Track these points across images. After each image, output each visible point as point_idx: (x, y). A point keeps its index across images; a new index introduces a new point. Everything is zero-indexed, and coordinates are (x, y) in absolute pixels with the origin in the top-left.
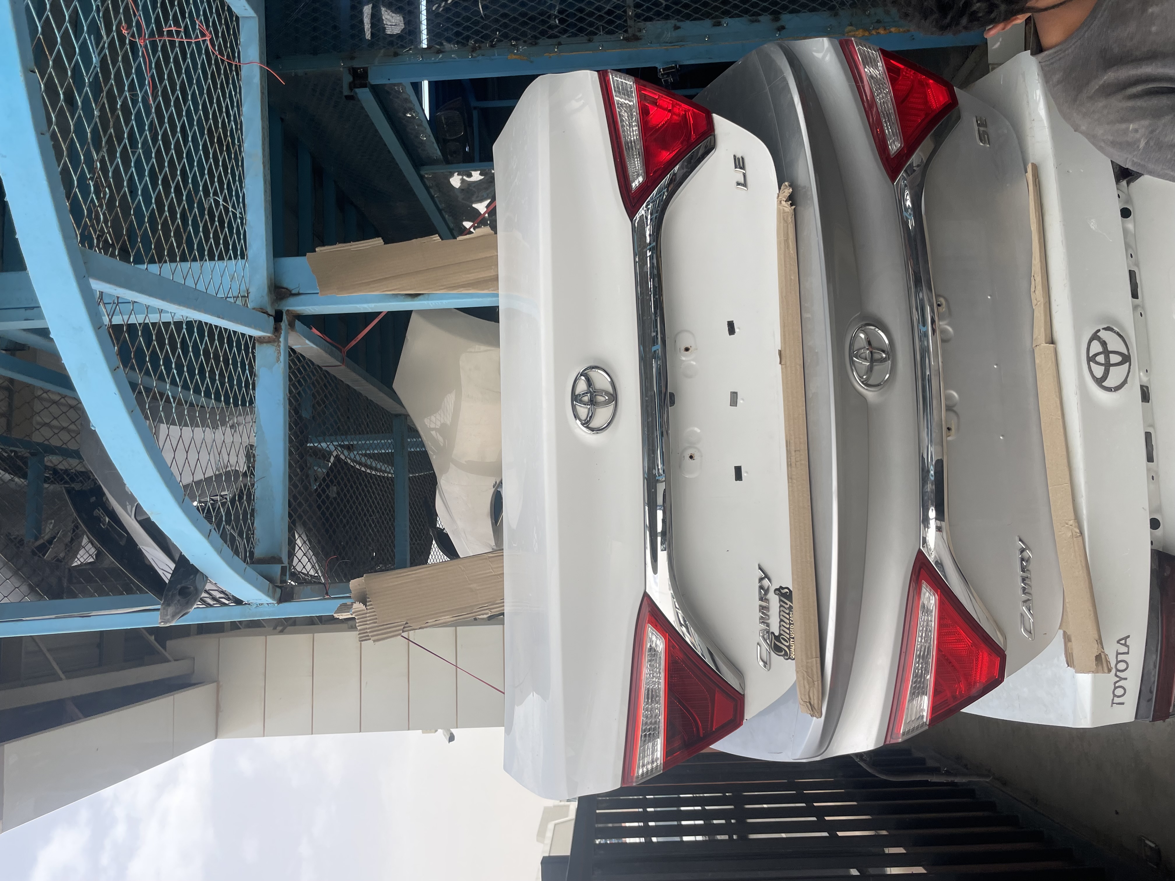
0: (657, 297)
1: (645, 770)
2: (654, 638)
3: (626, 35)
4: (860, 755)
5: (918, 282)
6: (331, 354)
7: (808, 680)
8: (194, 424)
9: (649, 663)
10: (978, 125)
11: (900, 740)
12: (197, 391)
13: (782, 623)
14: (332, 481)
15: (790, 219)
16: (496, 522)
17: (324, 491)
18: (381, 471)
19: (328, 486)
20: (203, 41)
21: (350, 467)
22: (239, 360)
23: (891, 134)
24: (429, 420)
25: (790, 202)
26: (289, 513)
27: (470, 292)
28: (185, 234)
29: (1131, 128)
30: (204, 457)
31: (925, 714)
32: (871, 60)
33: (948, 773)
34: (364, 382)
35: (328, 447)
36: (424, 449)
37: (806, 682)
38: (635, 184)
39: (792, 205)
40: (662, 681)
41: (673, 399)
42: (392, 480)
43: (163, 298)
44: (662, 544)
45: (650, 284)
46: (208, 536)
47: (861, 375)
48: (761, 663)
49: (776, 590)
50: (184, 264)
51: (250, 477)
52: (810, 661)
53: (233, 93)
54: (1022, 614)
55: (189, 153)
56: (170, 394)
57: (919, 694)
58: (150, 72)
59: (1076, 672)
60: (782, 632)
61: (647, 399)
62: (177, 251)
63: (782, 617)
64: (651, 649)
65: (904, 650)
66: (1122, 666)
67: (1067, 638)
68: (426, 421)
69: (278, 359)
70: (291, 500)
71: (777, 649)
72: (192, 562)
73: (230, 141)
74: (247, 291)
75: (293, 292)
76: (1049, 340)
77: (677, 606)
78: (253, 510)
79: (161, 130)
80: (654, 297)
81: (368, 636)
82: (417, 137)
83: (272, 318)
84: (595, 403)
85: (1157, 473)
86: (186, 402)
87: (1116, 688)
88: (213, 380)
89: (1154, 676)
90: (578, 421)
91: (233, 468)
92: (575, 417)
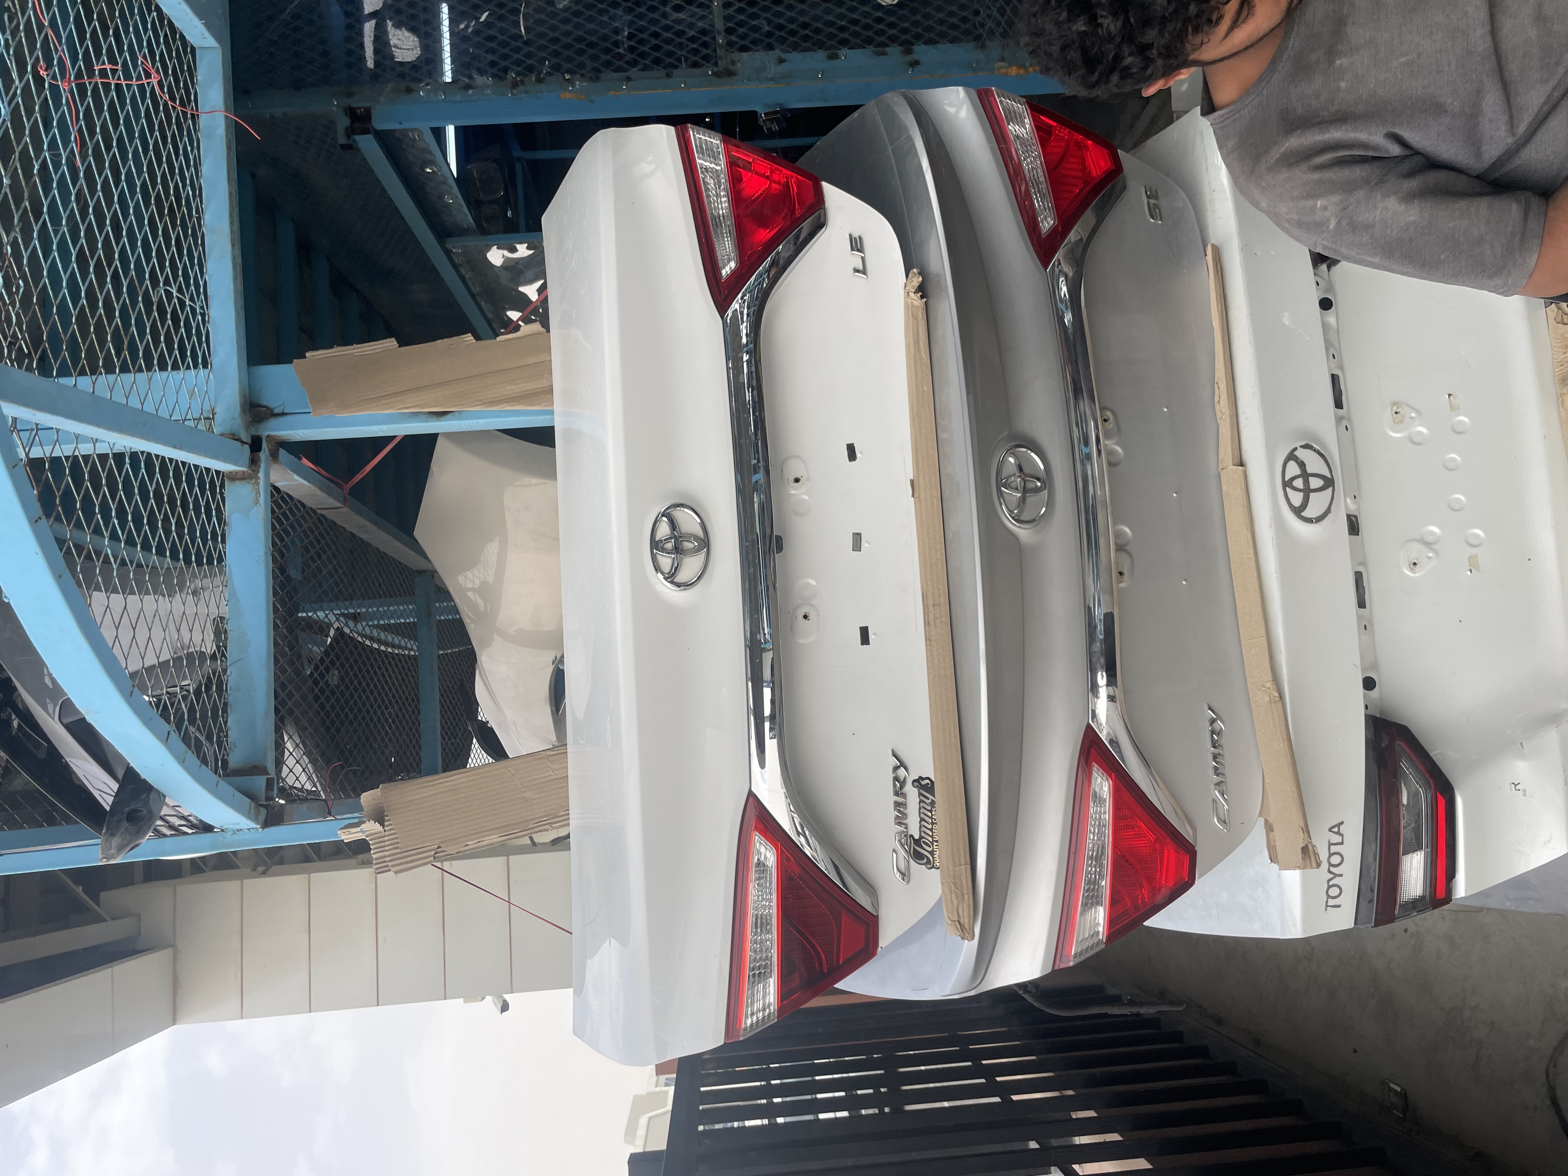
0: (757, 414)
1: (755, 1018)
2: (763, 850)
3: (716, 69)
4: (1023, 986)
5: (1077, 392)
6: (329, 493)
7: (956, 893)
8: (142, 590)
9: (757, 882)
10: (1148, 197)
11: (1071, 964)
12: (146, 547)
13: (923, 823)
14: (333, 663)
15: (921, 315)
16: (557, 710)
17: (322, 675)
18: (399, 647)
19: (327, 669)
20: (147, 83)
21: (357, 643)
22: (202, 504)
23: (1042, 207)
24: (464, 578)
25: (921, 293)
26: (276, 708)
27: (517, 408)
28: (126, 337)
29: (1319, 205)
30: (157, 634)
31: (1101, 929)
32: (1015, 115)
33: (1132, 1003)
34: (373, 528)
35: (326, 616)
36: (458, 617)
37: (953, 895)
38: (725, 272)
39: (922, 297)
40: (774, 904)
41: (780, 543)
42: (415, 659)
43: (99, 425)
44: (771, 729)
45: (748, 396)
46: (166, 740)
47: (1011, 509)
48: (898, 875)
49: (914, 781)
50: (124, 376)
51: (222, 661)
52: (958, 869)
53: (189, 148)
54: (1214, 800)
55: (130, 229)
56: (109, 552)
57: (1092, 904)
58: (77, 124)
59: (1281, 869)
60: (923, 835)
61: (747, 544)
62: (115, 360)
63: (922, 816)
64: (759, 864)
65: (1073, 850)
66: (1336, 860)
67: (1269, 828)
68: (461, 579)
69: (256, 502)
70: (279, 690)
71: (918, 856)
72: (143, 776)
73: (186, 211)
74: (213, 411)
75: (276, 411)
76: (1237, 461)
77: (792, 809)
78: (225, 704)
79: (92, 201)
80: (754, 415)
81: (387, 866)
82: (440, 197)
83: (248, 446)
84: (682, 551)
85: (1371, 621)
86: (132, 563)
87: (1329, 887)
88: (167, 532)
89: (1375, 871)
90: (659, 574)
91: (198, 649)
92: (656, 570)
